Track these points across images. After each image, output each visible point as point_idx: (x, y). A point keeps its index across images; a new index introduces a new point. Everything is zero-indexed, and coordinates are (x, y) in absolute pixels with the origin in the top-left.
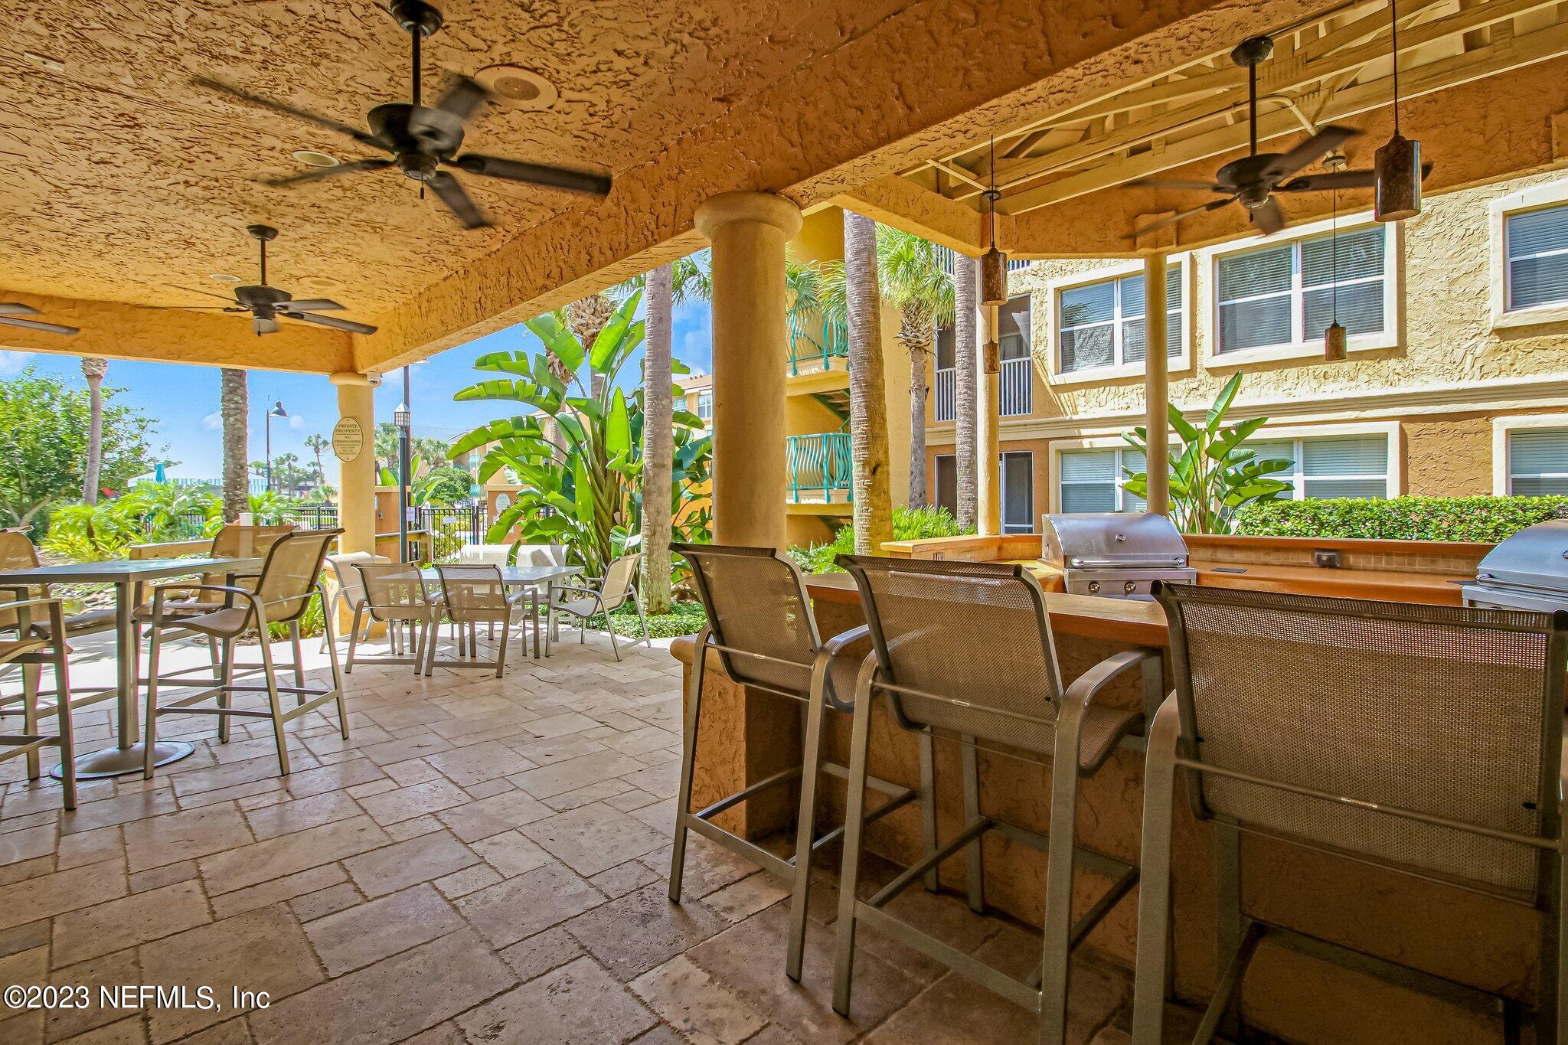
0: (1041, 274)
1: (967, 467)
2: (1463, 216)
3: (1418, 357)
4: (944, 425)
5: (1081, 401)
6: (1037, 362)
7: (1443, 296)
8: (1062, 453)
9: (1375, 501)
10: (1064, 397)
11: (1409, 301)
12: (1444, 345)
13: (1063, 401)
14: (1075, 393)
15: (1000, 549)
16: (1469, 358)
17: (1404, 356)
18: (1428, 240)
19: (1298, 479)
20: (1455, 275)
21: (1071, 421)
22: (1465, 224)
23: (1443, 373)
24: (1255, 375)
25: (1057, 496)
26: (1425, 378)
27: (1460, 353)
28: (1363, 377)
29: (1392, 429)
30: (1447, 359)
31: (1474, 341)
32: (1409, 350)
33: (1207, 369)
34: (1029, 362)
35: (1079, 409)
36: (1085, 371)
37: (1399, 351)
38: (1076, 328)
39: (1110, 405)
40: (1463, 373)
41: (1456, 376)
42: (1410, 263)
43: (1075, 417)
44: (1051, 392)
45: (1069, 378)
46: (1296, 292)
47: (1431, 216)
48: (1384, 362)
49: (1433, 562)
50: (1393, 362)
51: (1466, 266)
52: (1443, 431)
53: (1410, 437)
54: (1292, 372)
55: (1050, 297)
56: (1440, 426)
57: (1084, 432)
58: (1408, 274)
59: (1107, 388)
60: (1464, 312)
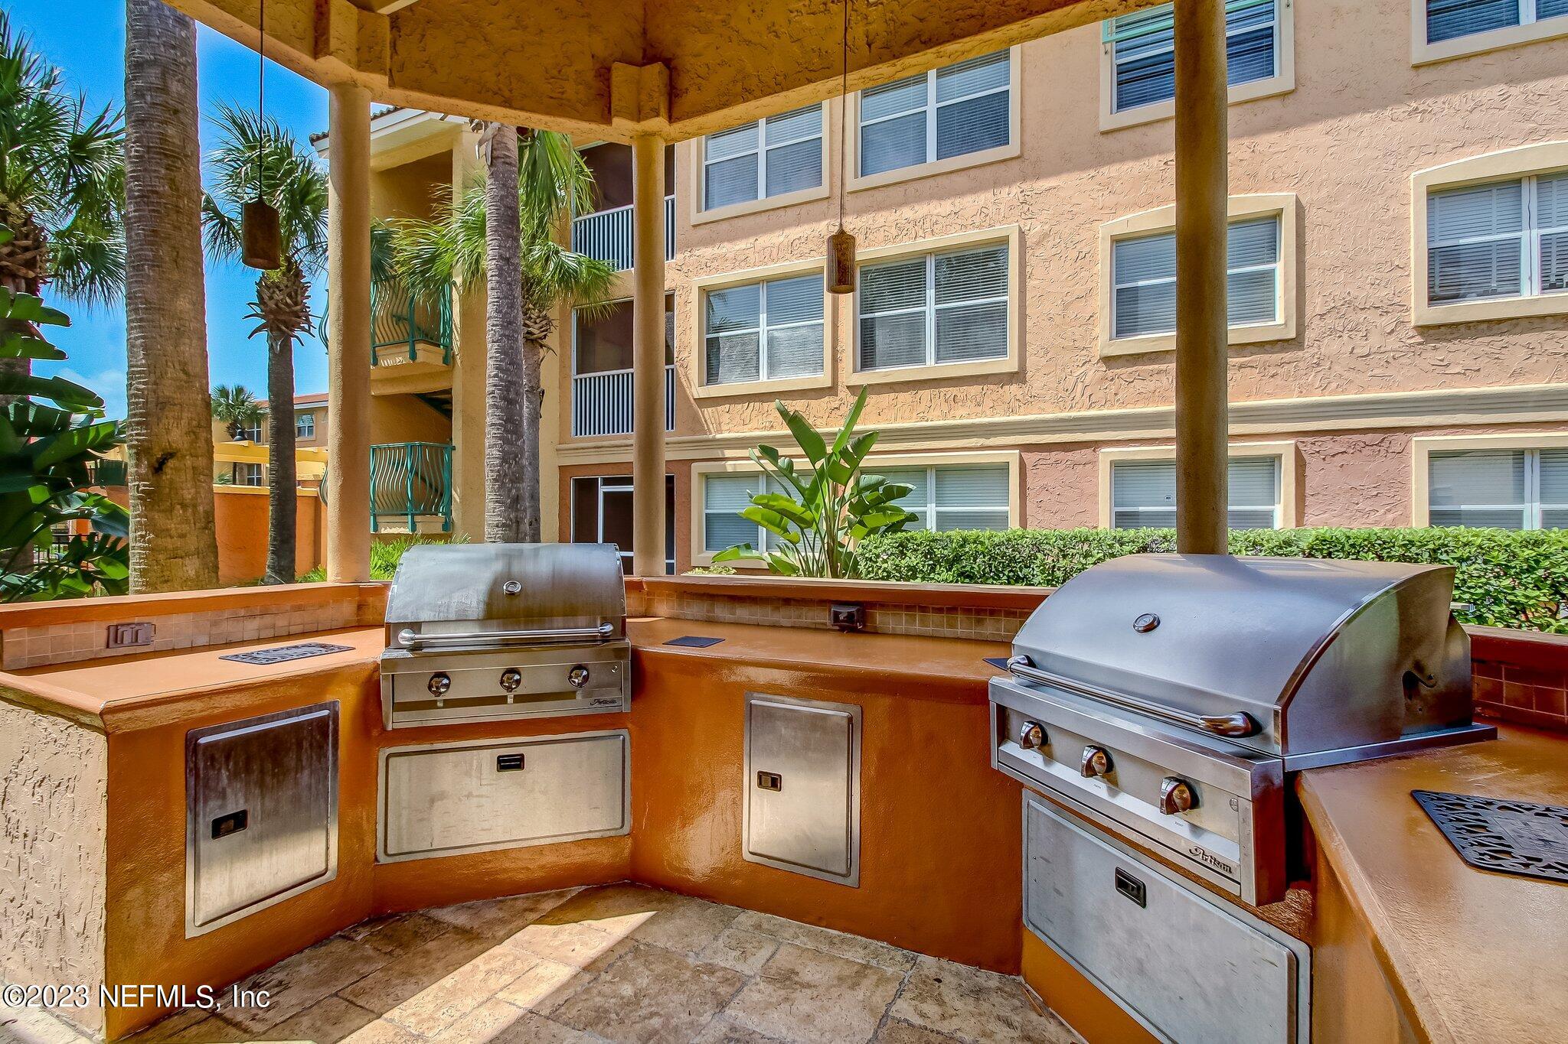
0: (685, 269)
1: (496, 480)
2: (1077, 238)
3: (1037, 381)
4: (581, 441)
5: (726, 418)
6: (681, 371)
7: (1058, 320)
8: (707, 477)
9: (987, 533)
10: (708, 412)
11: (1029, 323)
12: (1058, 371)
13: (707, 417)
14: (719, 408)
15: (360, 607)
16: (1080, 386)
17: (1024, 382)
18: (1045, 260)
19: (931, 510)
20: (1069, 299)
21: (714, 440)
22: (1079, 246)
23: (1058, 402)
24: (892, 395)
25: (700, 528)
26: (1042, 405)
27: (1072, 380)
28: (988, 402)
29: (1012, 457)
30: (1061, 387)
31: (1084, 368)
32: (1029, 375)
33: (848, 387)
34: (673, 370)
35: (724, 427)
36: (730, 385)
37: (1018, 377)
38: (721, 334)
39: (754, 424)
40: (1074, 401)
41: (1068, 405)
42: (1031, 283)
43: (719, 436)
44: (695, 406)
45: (713, 391)
46: (930, 308)
47: (1049, 236)
48: (1006, 387)
49: (979, 622)
50: (1014, 388)
51: (1079, 290)
52: (1057, 462)
53: (1029, 467)
54: (925, 394)
55: (694, 296)
56: (1055, 456)
57: (728, 453)
58: (1029, 296)
59: (752, 404)
60: (1076, 338)
